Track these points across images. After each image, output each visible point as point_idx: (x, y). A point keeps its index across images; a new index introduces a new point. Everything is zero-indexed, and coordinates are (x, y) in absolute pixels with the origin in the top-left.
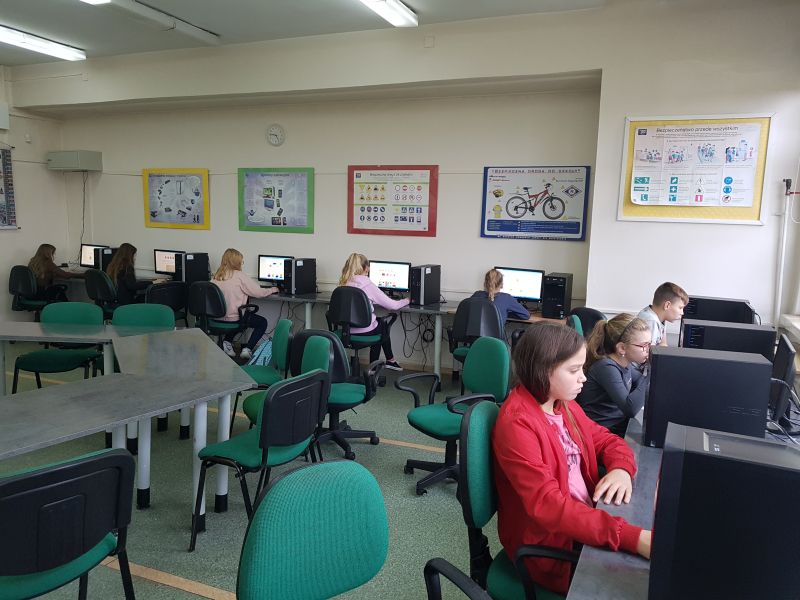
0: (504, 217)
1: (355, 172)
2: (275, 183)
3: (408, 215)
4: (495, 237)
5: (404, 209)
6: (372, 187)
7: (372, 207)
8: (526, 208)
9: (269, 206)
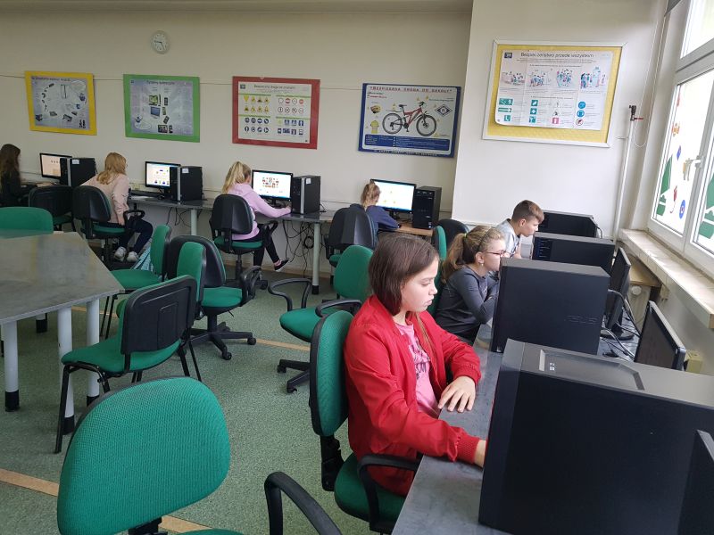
0: (381, 132)
1: (240, 83)
2: (161, 91)
3: (290, 127)
4: (373, 151)
5: (287, 122)
6: (257, 98)
7: (257, 119)
8: (401, 125)
9: (155, 113)
